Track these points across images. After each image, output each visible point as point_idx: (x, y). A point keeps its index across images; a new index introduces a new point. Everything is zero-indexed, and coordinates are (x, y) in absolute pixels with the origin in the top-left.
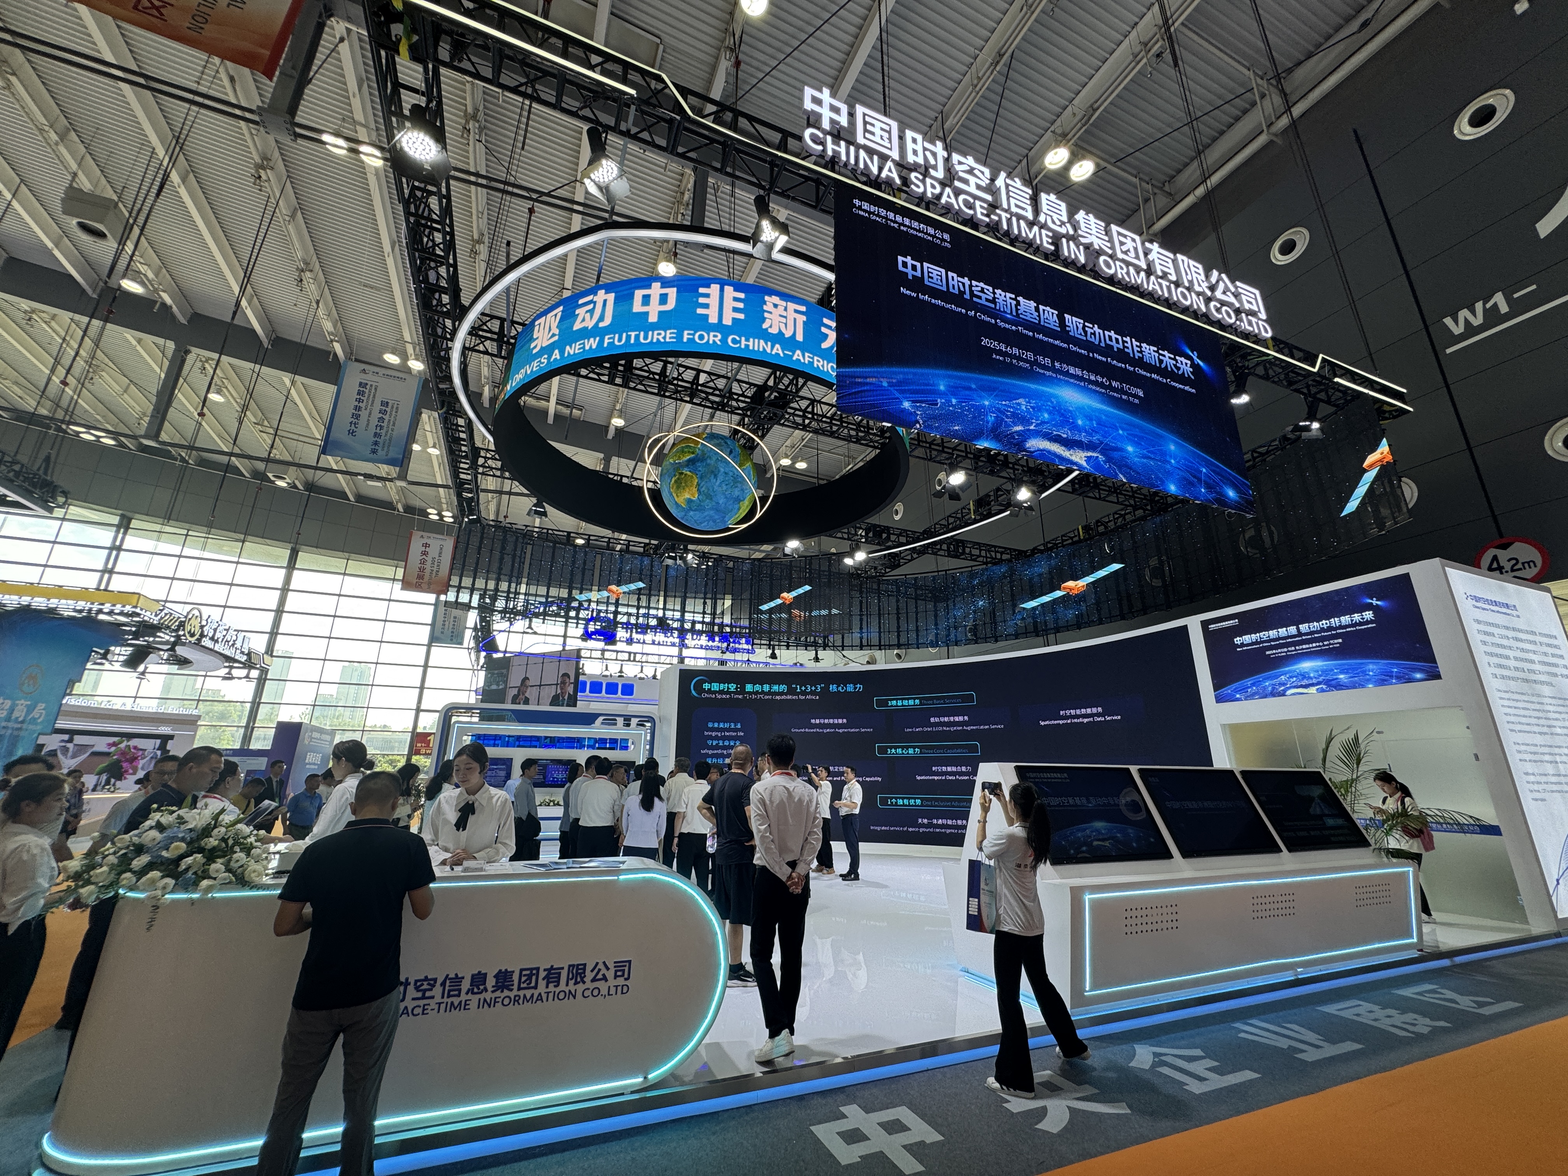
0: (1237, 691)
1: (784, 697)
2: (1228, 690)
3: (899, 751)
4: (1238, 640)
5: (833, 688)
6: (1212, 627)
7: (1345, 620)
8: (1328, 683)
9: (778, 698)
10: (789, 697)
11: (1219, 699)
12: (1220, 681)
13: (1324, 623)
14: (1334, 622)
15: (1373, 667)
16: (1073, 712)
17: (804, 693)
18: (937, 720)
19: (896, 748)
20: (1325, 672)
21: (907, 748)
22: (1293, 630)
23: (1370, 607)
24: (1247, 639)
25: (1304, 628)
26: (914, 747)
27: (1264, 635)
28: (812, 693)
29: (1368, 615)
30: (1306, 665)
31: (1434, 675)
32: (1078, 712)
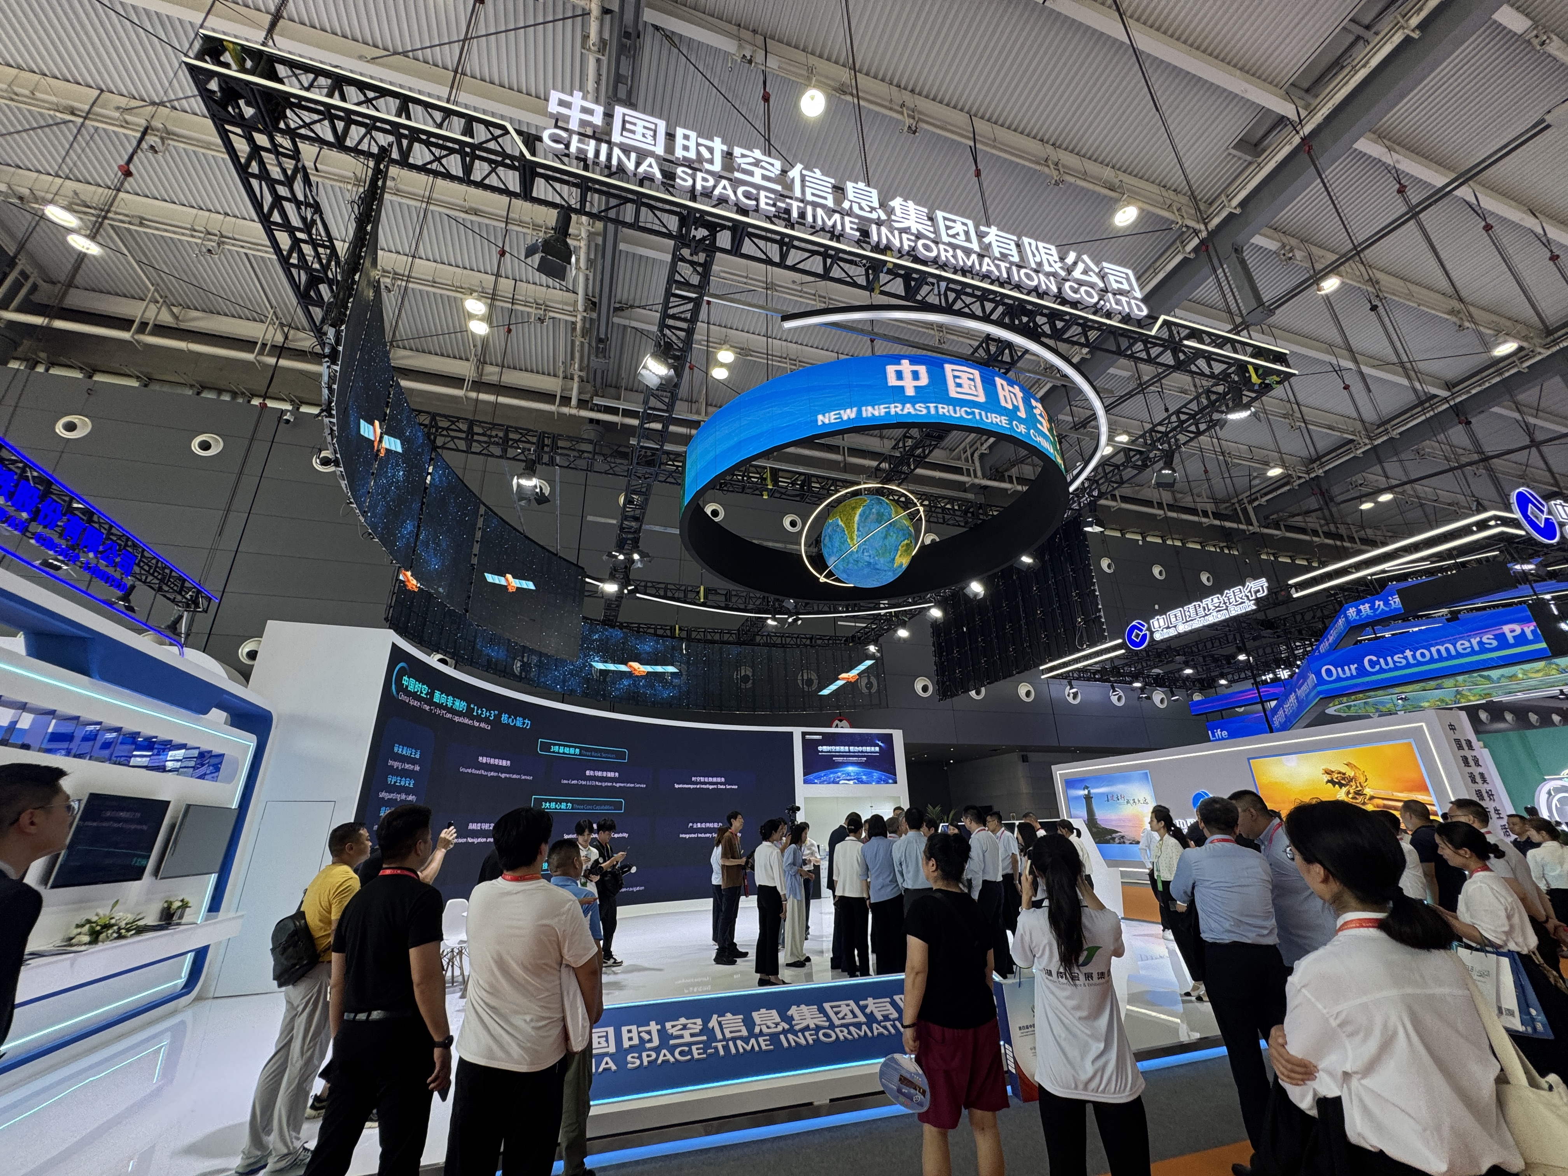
0: (816, 778)
1: (461, 720)
2: (811, 777)
3: (553, 805)
4: (820, 748)
5: (505, 718)
6: (807, 737)
7: (868, 749)
8: (858, 779)
9: (457, 719)
10: (466, 721)
11: (805, 782)
12: (808, 770)
13: (860, 749)
14: (864, 749)
15: (876, 774)
16: (702, 779)
17: (479, 719)
18: (592, 773)
19: (550, 801)
20: (858, 774)
21: (561, 801)
22: (847, 748)
23: (878, 745)
24: (825, 748)
25: (852, 748)
26: (567, 801)
27: (833, 748)
28: (486, 720)
29: (877, 749)
30: (850, 769)
31: (895, 782)
32: (706, 780)
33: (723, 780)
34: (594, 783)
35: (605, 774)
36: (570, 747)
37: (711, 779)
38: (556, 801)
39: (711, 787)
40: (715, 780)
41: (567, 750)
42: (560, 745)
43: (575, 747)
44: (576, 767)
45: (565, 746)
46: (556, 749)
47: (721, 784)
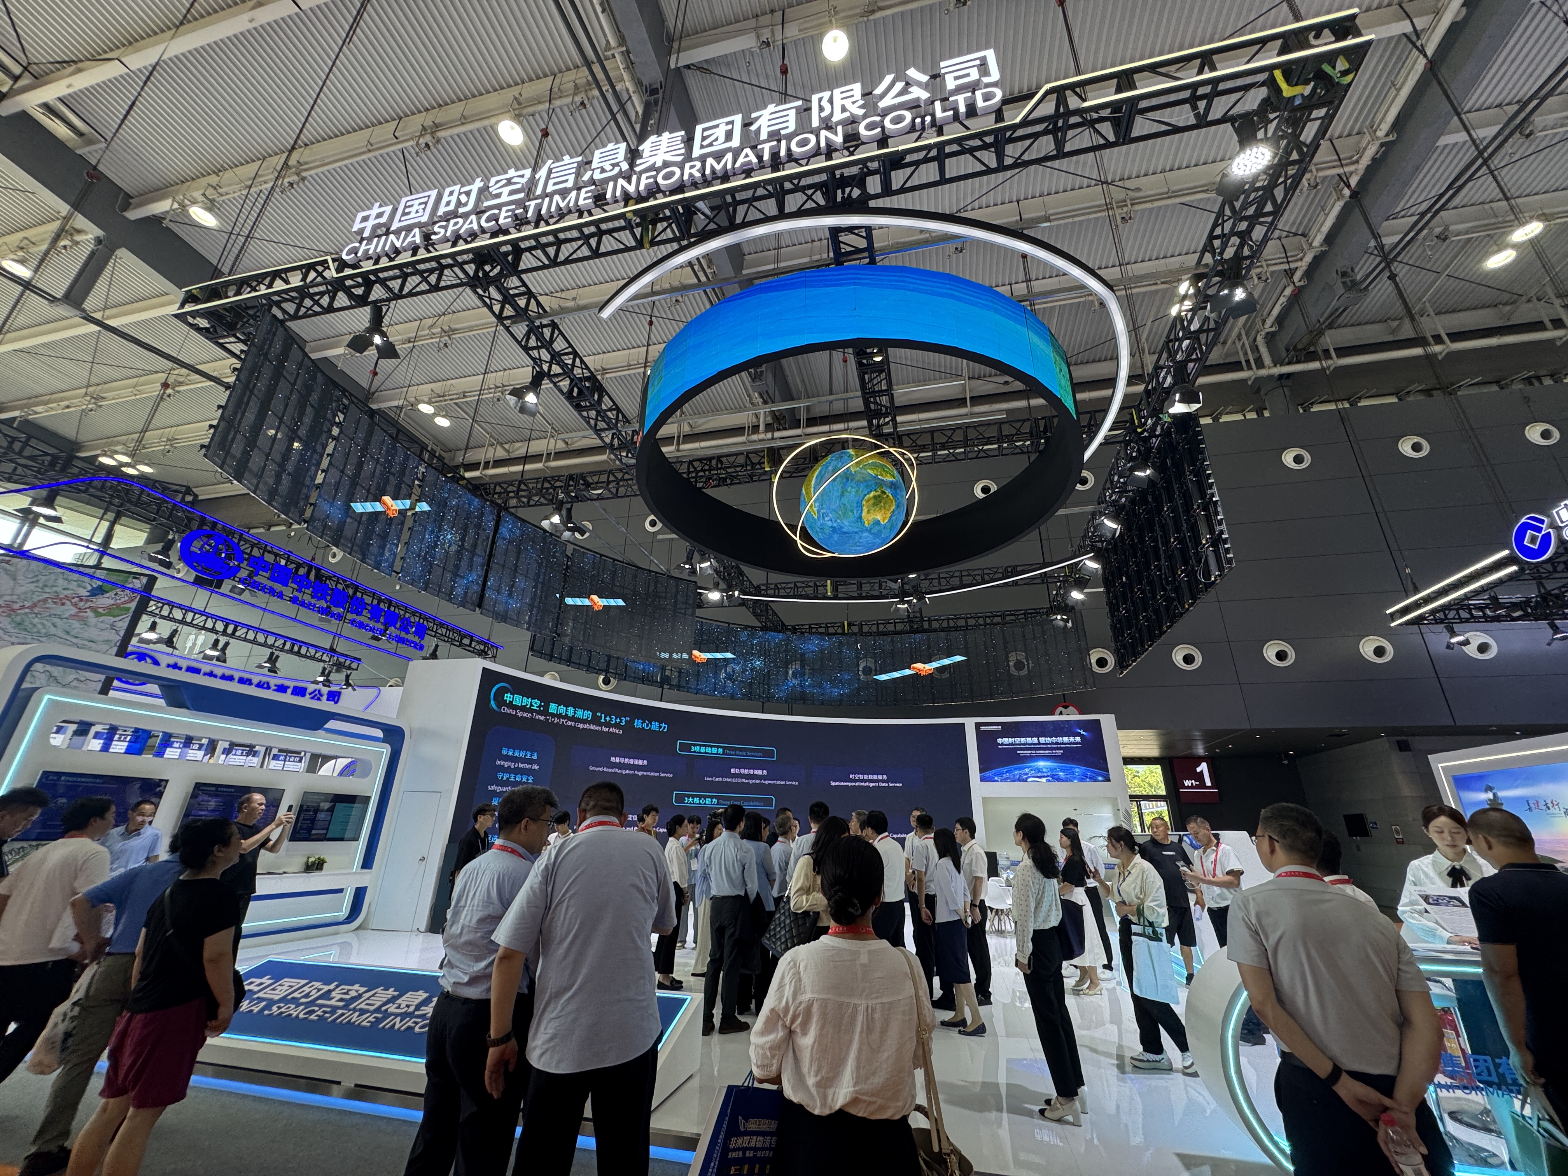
0: (995, 775)
1: (586, 726)
2: (989, 774)
3: (697, 800)
4: (1000, 741)
5: (638, 724)
6: (983, 728)
7: (1066, 739)
8: (1052, 776)
9: (581, 726)
10: (593, 727)
11: (983, 779)
12: (985, 766)
13: (1054, 739)
14: (1060, 739)
15: (1078, 770)
16: (861, 777)
17: (608, 725)
18: (737, 771)
19: (693, 797)
20: (1052, 769)
21: (705, 797)
22: (1035, 740)
23: (1079, 735)
24: (1006, 740)
25: (1042, 740)
26: (712, 797)
27: (1017, 740)
28: (617, 726)
29: (1078, 739)
30: (1041, 764)
31: (1108, 779)
32: (866, 777)
33: (885, 777)
34: (740, 780)
35: (751, 772)
36: (712, 747)
37: (870, 777)
38: (700, 797)
39: (872, 785)
40: (875, 777)
41: (709, 750)
42: (700, 746)
43: (718, 747)
44: (721, 765)
45: (706, 746)
46: (697, 749)
47: (883, 781)
